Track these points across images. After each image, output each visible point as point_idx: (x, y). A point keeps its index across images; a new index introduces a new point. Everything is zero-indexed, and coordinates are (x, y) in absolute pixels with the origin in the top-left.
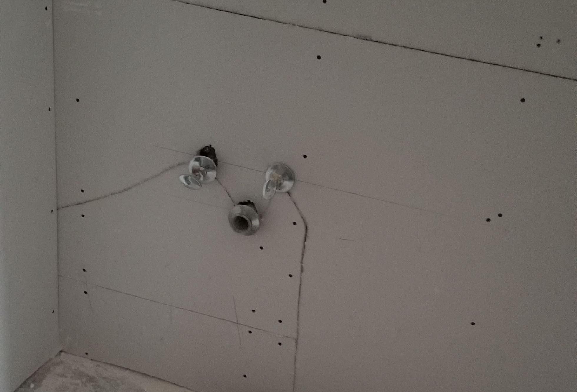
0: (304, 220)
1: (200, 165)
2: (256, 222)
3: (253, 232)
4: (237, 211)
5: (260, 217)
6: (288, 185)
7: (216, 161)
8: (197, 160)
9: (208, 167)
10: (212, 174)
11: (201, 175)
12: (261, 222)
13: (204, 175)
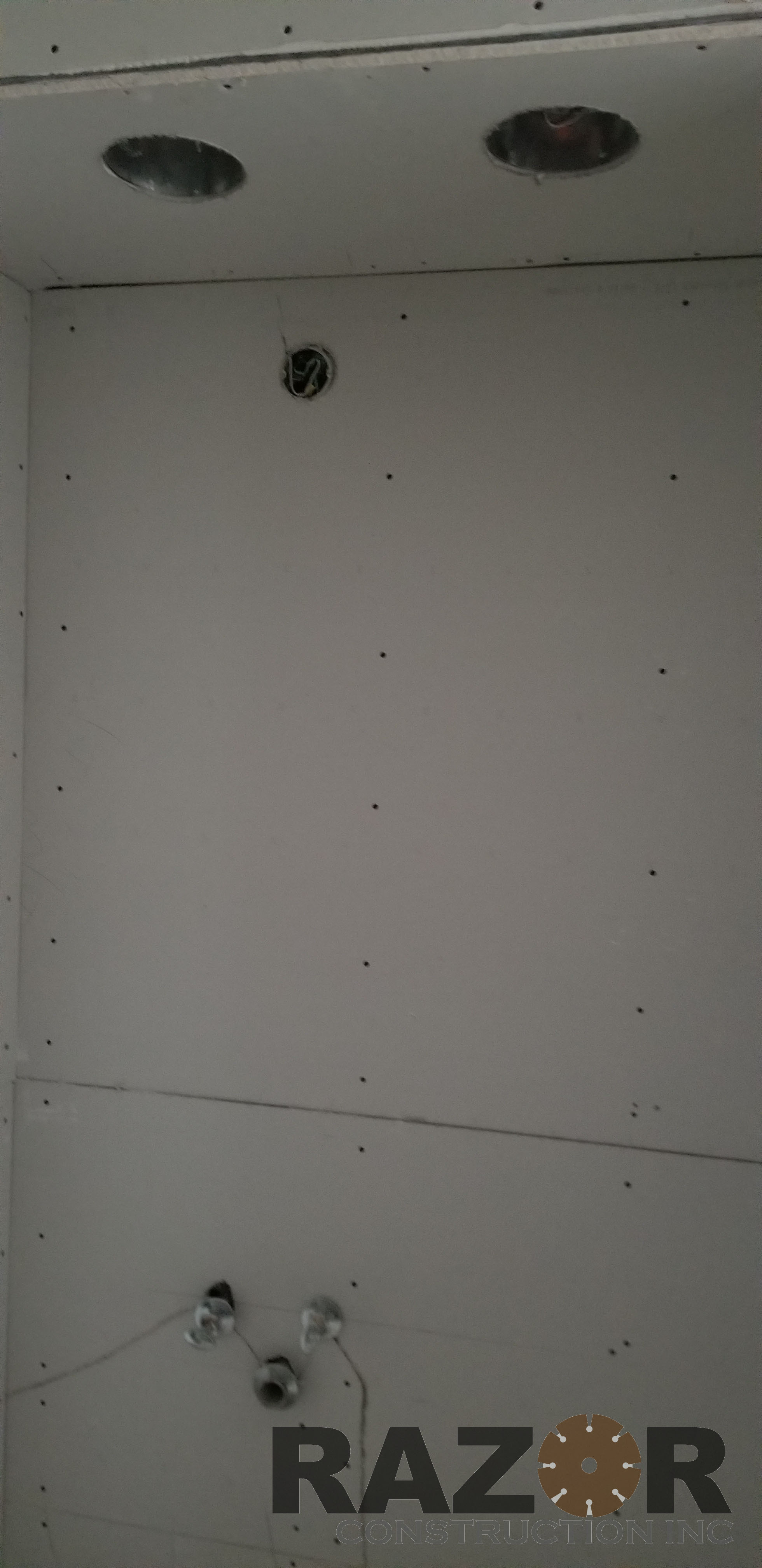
0: (360, 1379)
1: (211, 1312)
2: (292, 1388)
3: (290, 1402)
4: (265, 1374)
5: (299, 1378)
6: (334, 1326)
7: (232, 1303)
8: (207, 1305)
9: (221, 1313)
10: (227, 1322)
11: (214, 1326)
12: (299, 1385)
13: (219, 1327)
